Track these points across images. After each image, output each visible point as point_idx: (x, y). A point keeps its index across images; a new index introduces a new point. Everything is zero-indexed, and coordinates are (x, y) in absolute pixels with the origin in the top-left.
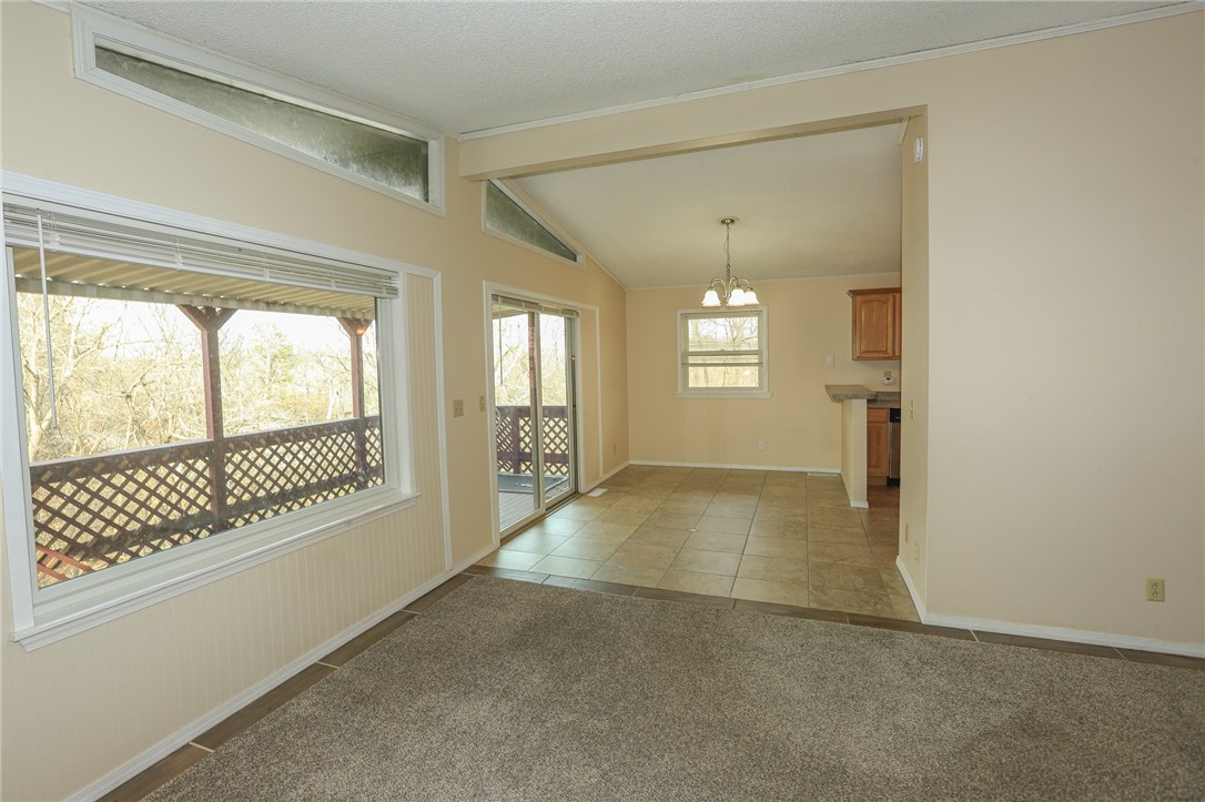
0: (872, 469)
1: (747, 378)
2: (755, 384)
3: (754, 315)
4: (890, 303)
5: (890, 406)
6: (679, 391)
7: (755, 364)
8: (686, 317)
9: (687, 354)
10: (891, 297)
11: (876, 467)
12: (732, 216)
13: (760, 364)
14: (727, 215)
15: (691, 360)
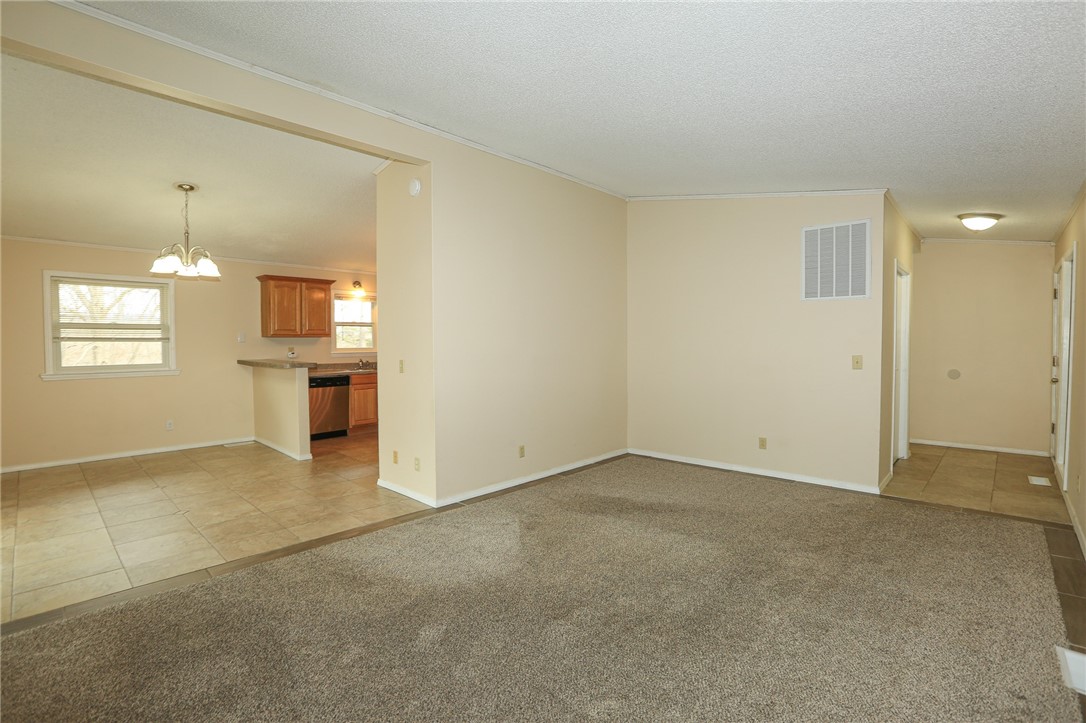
1: (150, 354)
2: (158, 360)
3: (157, 288)
4: (298, 290)
6: (50, 371)
7: (159, 339)
8: (57, 281)
9: (58, 326)
10: (298, 284)
12: (193, 182)
13: (164, 340)
14: (188, 180)
15: (65, 333)
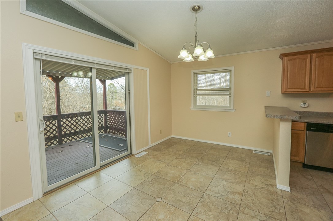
0: (293, 157)
2: (227, 105)
3: (227, 72)
4: (308, 60)
5: (307, 121)
6: (192, 107)
7: (227, 95)
9: (196, 90)
10: (309, 55)
11: (295, 156)
13: (230, 95)
15: (198, 93)
